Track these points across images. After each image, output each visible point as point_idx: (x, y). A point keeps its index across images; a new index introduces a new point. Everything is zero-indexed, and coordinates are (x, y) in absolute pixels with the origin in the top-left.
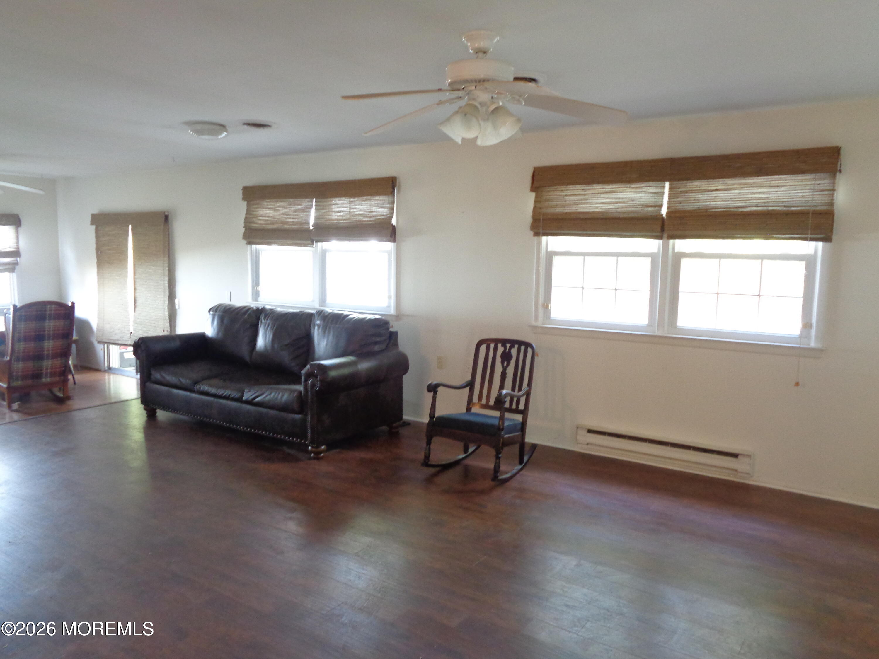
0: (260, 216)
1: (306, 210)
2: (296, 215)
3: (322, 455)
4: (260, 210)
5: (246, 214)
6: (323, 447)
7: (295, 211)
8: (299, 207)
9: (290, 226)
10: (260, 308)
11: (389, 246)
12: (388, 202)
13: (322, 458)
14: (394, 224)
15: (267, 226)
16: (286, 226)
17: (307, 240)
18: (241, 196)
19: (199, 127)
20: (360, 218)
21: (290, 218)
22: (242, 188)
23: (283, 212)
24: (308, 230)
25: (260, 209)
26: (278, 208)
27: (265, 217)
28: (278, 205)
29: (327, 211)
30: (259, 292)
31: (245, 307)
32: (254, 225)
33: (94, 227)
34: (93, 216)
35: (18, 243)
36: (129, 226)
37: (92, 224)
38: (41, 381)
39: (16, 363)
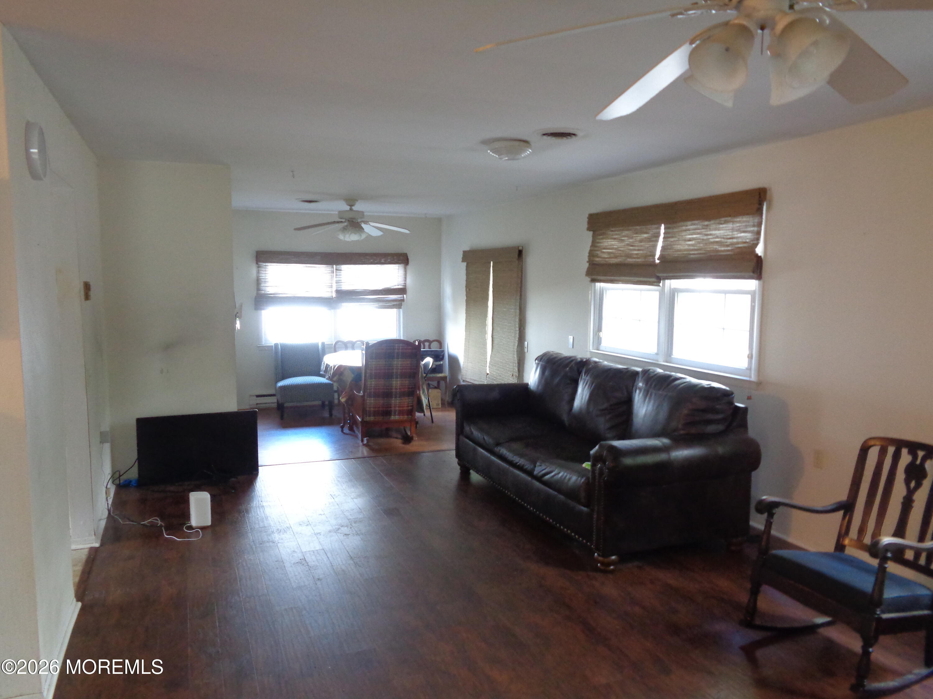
0: (604, 249)
1: (652, 239)
2: (641, 246)
3: (612, 567)
4: (604, 242)
5: (591, 246)
6: (613, 557)
7: (641, 241)
8: (646, 235)
9: (634, 260)
10: (585, 360)
11: (752, 284)
12: (752, 224)
13: (612, 572)
14: (760, 255)
15: (611, 260)
16: (630, 260)
17: (651, 277)
18: (586, 225)
19: (497, 145)
20: (715, 247)
21: (635, 250)
22: (587, 216)
23: (628, 243)
24: (654, 265)
25: (605, 240)
26: (623, 238)
27: (609, 249)
28: (624, 234)
29: (677, 239)
30: (601, 338)
31: (570, 357)
32: (597, 259)
33: (465, 264)
34: (465, 253)
35: (405, 281)
36: (491, 263)
37: (463, 261)
38: (390, 418)
39: (368, 399)
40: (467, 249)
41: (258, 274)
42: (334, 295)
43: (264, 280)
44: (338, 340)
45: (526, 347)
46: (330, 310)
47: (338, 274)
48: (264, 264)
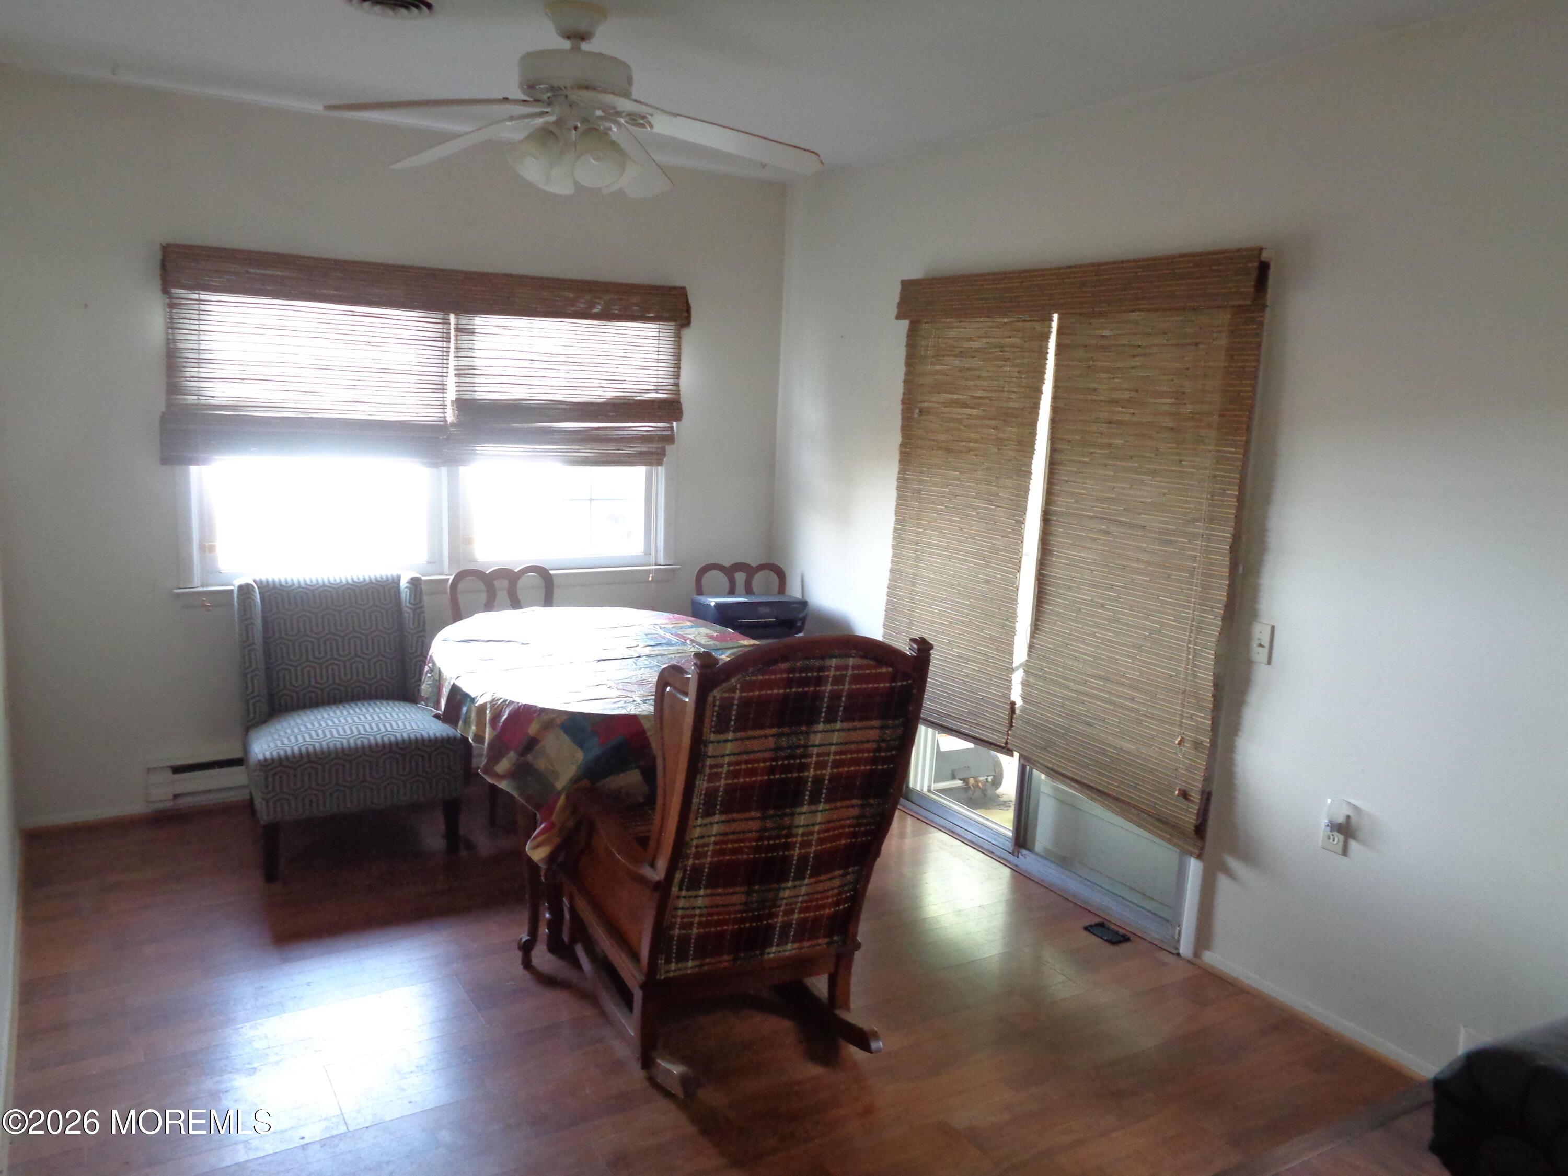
33: (905, 324)
34: (909, 287)
35: (677, 376)
36: (1051, 320)
37: (898, 317)
38: (762, 954)
39: (684, 893)
40: (915, 273)
41: (170, 331)
42: (450, 417)
43: (196, 356)
44: (462, 568)
45: (1266, 643)
46: (435, 465)
47: (463, 346)
48: (196, 296)
